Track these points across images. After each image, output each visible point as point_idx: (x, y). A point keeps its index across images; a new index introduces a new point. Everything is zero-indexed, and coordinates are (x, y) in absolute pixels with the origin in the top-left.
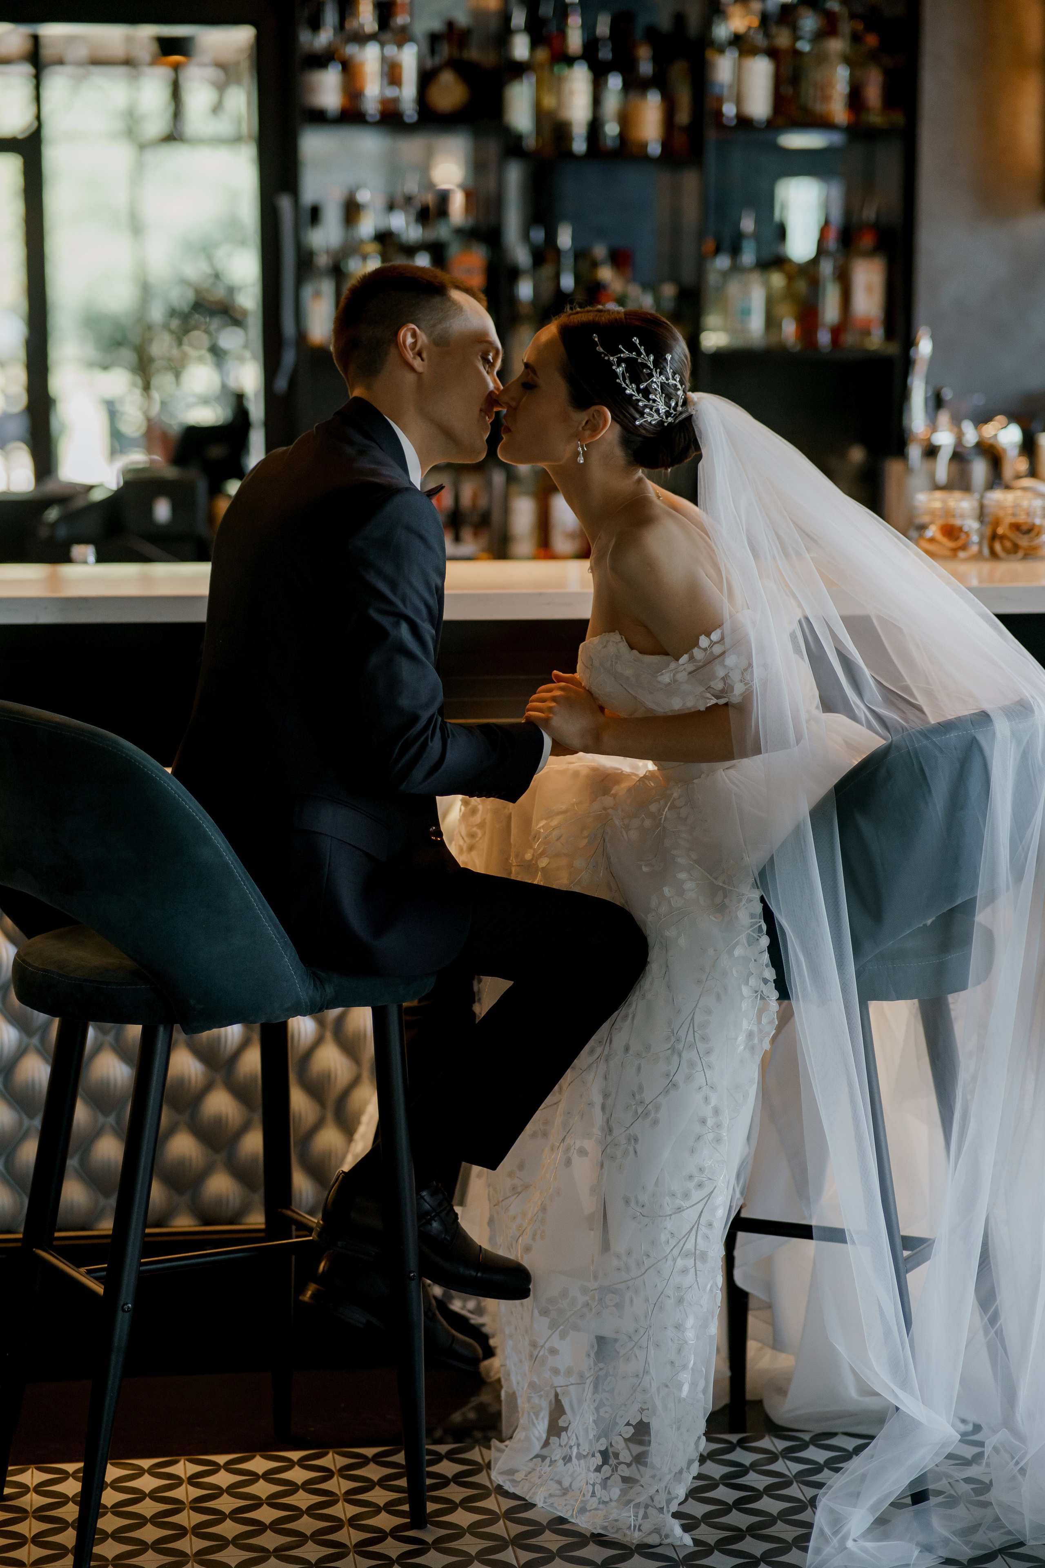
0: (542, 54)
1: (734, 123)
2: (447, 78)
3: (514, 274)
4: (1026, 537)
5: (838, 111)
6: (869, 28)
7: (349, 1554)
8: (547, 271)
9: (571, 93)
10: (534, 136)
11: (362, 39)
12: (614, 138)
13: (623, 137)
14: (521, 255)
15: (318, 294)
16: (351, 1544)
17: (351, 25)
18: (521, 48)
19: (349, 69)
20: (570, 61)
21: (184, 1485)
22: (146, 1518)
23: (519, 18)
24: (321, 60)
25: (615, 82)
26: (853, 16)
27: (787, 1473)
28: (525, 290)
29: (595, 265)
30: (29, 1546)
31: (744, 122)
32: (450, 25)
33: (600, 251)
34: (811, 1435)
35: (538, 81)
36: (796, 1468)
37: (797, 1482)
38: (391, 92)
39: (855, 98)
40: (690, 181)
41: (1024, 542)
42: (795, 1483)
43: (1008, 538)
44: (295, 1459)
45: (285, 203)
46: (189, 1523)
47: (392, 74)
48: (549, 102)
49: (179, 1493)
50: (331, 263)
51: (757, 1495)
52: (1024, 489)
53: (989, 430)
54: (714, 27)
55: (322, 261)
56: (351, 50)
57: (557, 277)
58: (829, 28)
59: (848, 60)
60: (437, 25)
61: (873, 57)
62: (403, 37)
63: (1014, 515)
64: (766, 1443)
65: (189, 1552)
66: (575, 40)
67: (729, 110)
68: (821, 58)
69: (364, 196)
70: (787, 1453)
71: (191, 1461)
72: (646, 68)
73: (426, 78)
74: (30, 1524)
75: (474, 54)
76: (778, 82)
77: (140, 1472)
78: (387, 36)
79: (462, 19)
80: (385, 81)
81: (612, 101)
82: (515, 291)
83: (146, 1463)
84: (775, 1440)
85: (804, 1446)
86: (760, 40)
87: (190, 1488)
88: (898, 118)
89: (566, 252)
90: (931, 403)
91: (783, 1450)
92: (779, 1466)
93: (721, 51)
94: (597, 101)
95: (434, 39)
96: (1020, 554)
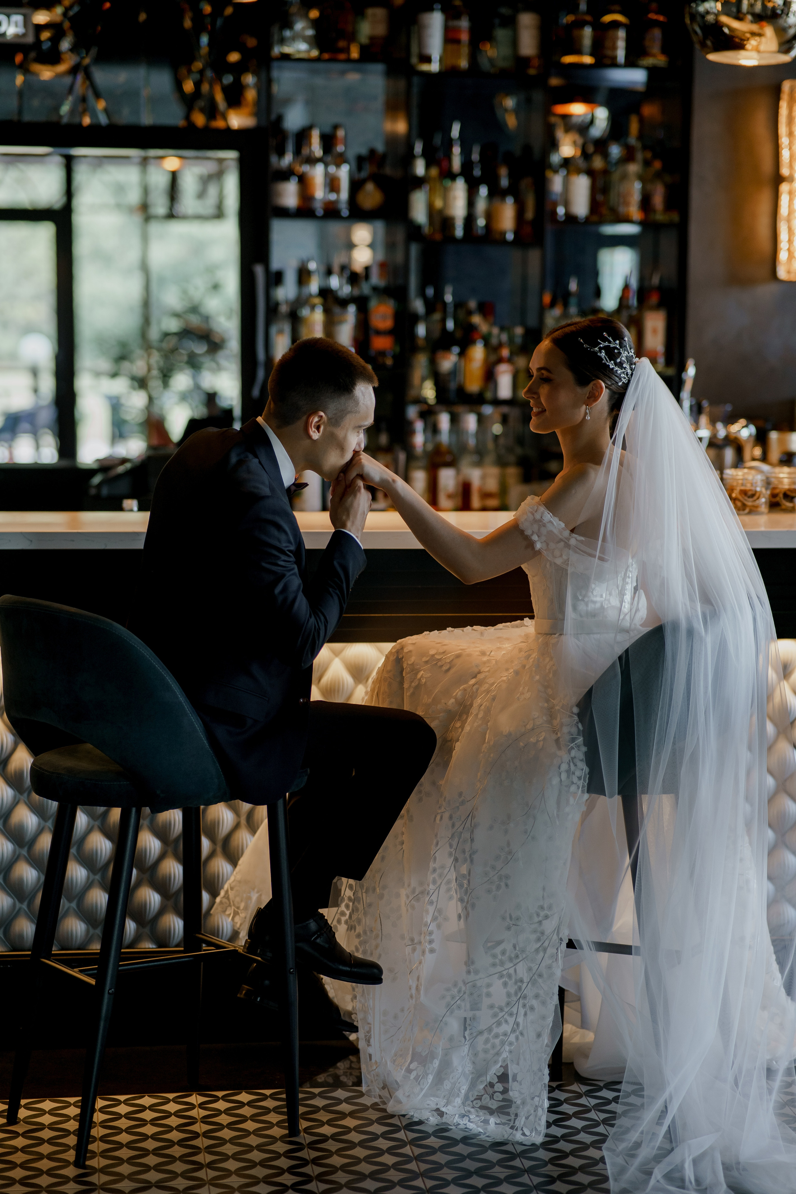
0: (434, 172)
1: (563, 219)
2: (370, 187)
3: (415, 319)
4: (751, 500)
5: (635, 212)
6: (655, 156)
7: (305, 1148)
8: (437, 316)
9: (455, 198)
10: (428, 225)
11: (312, 161)
12: (482, 228)
13: (488, 227)
14: (418, 306)
15: (281, 332)
16: (306, 1143)
17: (305, 151)
18: (420, 168)
19: (303, 181)
20: (453, 177)
21: (196, 1108)
22: (173, 1127)
23: (418, 148)
24: (285, 175)
25: (483, 191)
26: (645, 148)
27: (588, 1105)
28: (421, 330)
29: (470, 313)
30: (98, 1142)
31: (571, 218)
32: (372, 152)
33: (473, 304)
34: (605, 1083)
35: (430, 189)
36: (593, 1102)
37: (594, 1110)
38: (333, 197)
39: (646, 203)
40: (534, 256)
41: (749, 502)
42: (593, 1110)
43: (739, 500)
44: (268, 1094)
45: (259, 270)
46: (201, 1130)
47: (332, 184)
48: (439, 203)
49: (193, 1113)
50: (288, 310)
51: (568, 1117)
52: (751, 468)
53: (735, 428)
54: (551, 155)
55: (284, 309)
56: (305, 168)
57: (443, 321)
58: (629, 157)
59: (641, 178)
60: (363, 151)
61: (658, 176)
62: (340, 160)
63: (742, 485)
64: (575, 1087)
65: (201, 1147)
66: (456, 163)
67: (561, 211)
68: (624, 177)
69: (312, 266)
70: (588, 1094)
71: (200, 1095)
72: (504, 182)
73: (355, 186)
74: (98, 1130)
75: (388, 171)
76: (594, 191)
77: (168, 1101)
78: (329, 159)
79: (380, 147)
80: (328, 189)
81: (481, 205)
82: (416, 330)
83: (171, 1096)
84: (581, 1086)
85: (600, 1089)
86: (581, 163)
87: (200, 1110)
88: (675, 217)
89: (449, 304)
90: (695, 409)
91: (586, 1092)
92: (583, 1101)
93: (556, 171)
94: (471, 203)
95: (360, 161)
96: (747, 511)
